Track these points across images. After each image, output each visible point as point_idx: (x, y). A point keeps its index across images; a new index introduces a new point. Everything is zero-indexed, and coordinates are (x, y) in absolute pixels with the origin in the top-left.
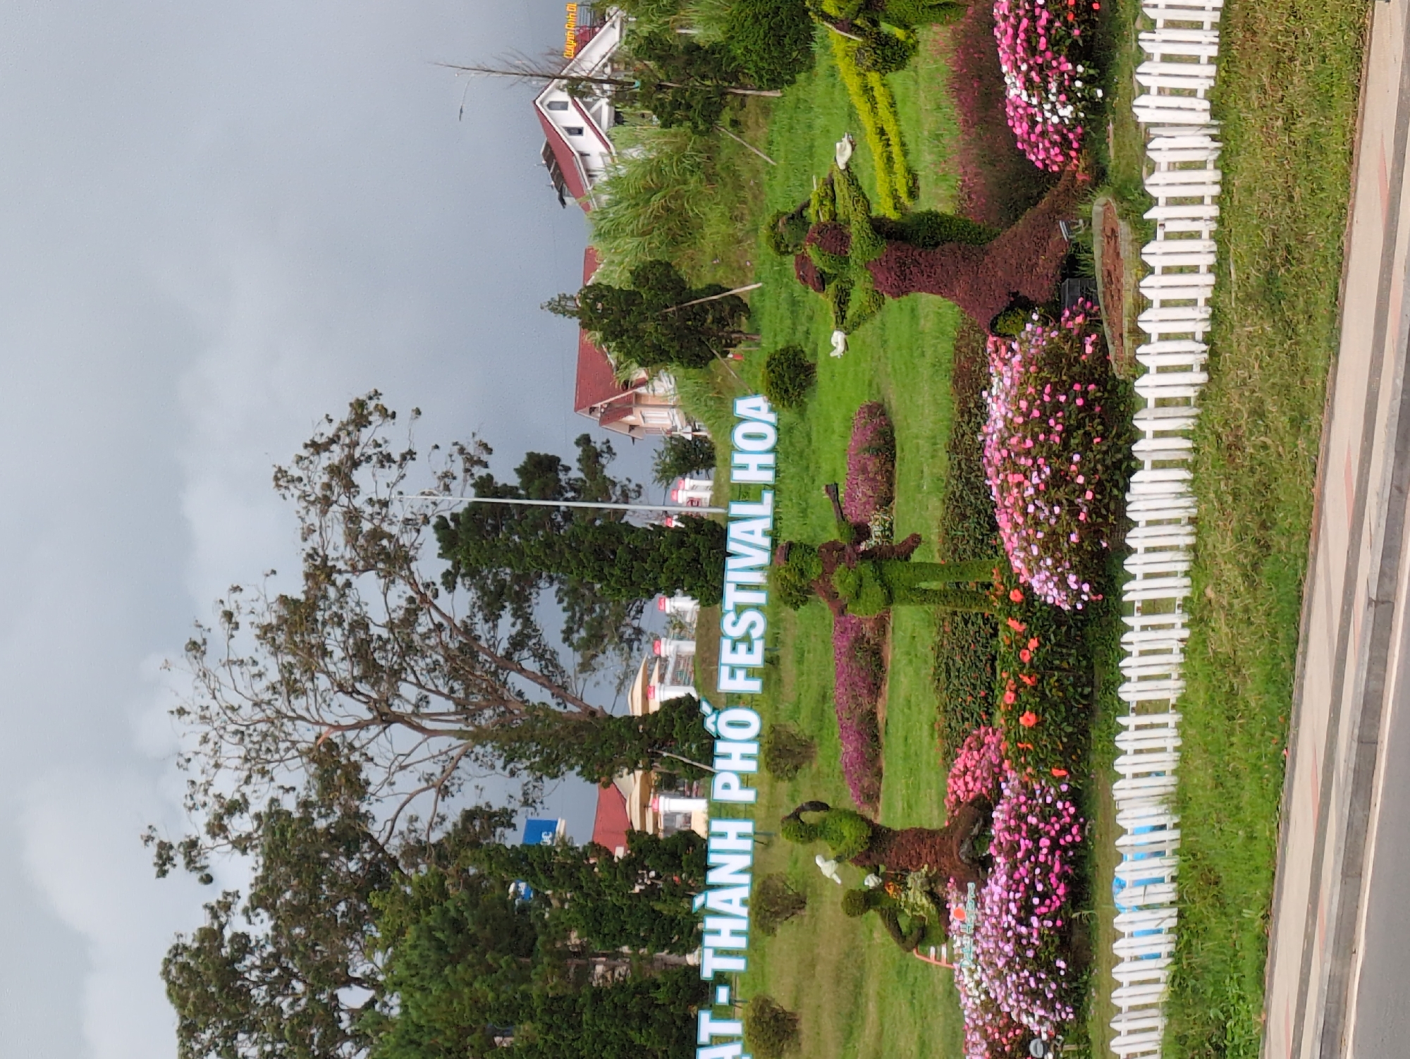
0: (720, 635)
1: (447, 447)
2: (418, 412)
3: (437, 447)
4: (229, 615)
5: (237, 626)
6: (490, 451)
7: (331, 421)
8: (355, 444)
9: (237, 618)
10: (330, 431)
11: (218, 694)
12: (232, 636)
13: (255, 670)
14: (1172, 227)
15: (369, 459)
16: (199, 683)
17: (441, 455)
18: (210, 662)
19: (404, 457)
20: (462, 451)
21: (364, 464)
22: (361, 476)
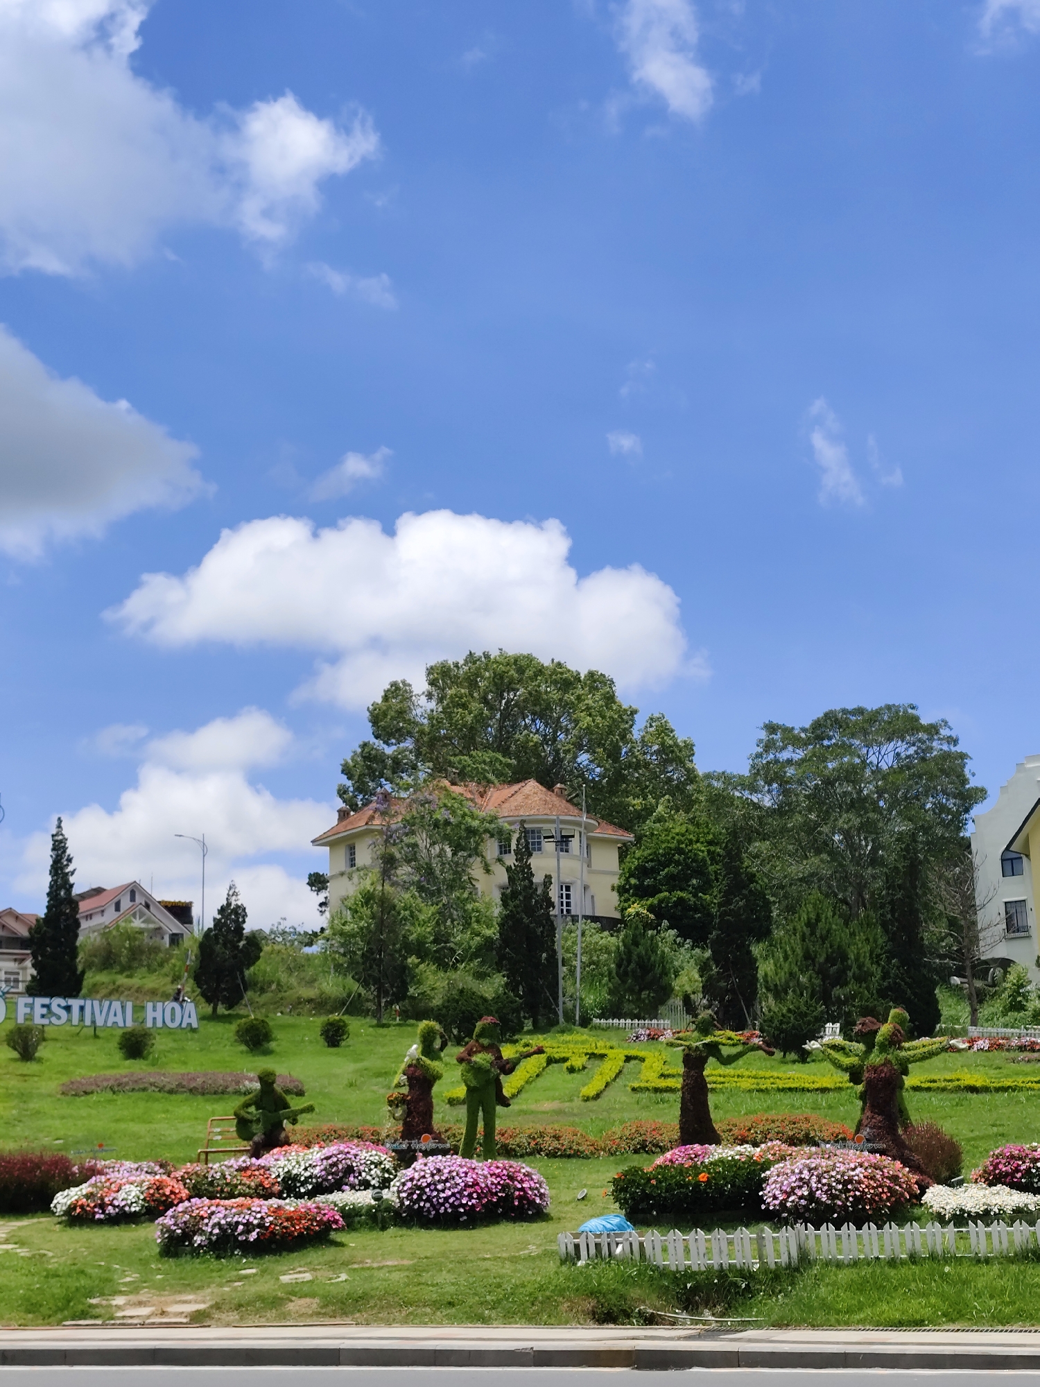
0: (51, 995)
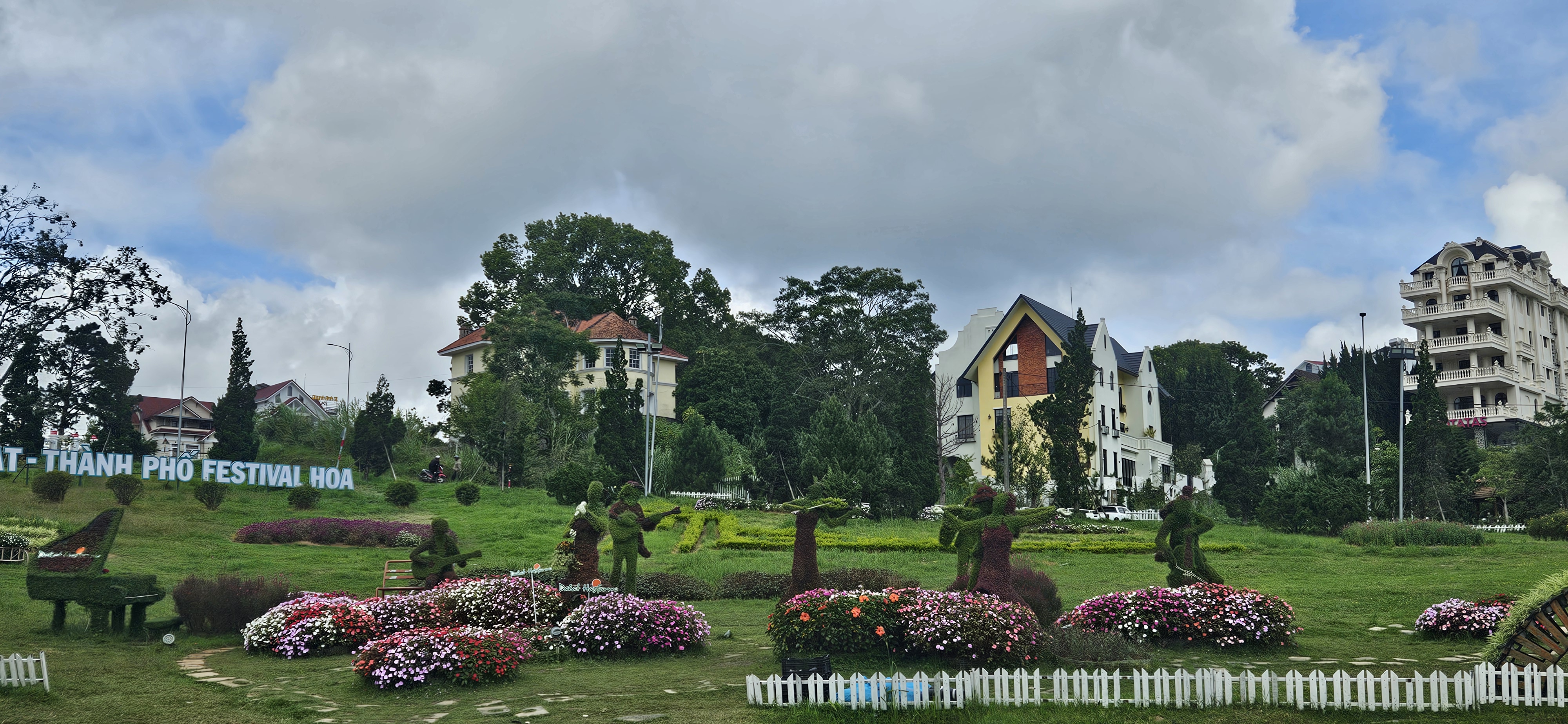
0: (233, 460)
1: (140, 333)
2: (155, 319)
3: (140, 328)
4: (59, 219)
5: (52, 222)
6: (139, 353)
7: (158, 277)
8: (141, 286)
9: (57, 224)
10: (152, 276)
11: (13, 209)
12: (47, 219)
13: (27, 229)
14: (1409, 686)
15: (133, 294)
16: (20, 201)
17: (136, 330)
18: (32, 208)
19: (132, 310)
20: (139, 339)
21: (129, 291)
22: (123, 290)
